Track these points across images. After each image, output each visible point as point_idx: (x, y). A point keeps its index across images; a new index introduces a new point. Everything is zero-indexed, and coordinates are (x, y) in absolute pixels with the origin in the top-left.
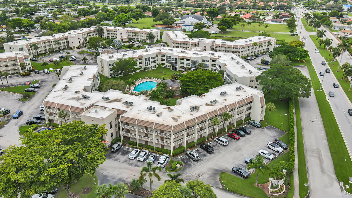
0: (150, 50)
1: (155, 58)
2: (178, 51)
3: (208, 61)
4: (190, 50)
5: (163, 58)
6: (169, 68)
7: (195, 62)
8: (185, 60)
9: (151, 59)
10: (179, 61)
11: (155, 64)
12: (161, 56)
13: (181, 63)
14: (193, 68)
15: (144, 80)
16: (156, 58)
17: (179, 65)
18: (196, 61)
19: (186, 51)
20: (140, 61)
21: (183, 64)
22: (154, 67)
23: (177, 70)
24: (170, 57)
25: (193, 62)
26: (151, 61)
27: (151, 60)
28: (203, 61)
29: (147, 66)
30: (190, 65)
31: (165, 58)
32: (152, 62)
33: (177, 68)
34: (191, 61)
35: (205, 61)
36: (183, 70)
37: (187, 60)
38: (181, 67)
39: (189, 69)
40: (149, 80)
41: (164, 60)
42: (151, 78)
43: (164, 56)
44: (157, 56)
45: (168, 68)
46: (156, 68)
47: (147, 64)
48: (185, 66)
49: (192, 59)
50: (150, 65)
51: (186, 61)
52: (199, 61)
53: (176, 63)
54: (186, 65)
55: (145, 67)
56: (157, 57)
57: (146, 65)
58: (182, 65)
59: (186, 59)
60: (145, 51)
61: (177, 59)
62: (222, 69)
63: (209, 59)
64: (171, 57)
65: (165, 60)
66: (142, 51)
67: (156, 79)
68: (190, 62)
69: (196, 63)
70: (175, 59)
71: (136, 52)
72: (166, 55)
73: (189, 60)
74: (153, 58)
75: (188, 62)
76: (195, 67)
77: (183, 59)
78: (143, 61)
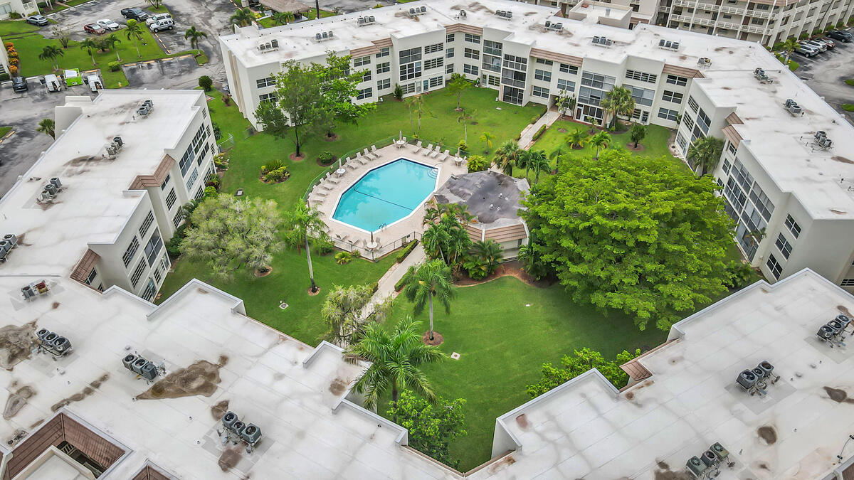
0: (423, 10)
1: (441, 49)
2: (531, 20)
3: (652, 79)
4: (581, 18)
5: (472, 46)
6: (493, 87)
7: (599, 80)
8: (556, 67)
9: (427, 52)
10: (530, 70)
11: (440, 72)
12: (466, 40)
13: (538, 77)
14: (586, 101)
15: (389, 153)
16: (447, 46)
17: (531, 81)
18: (602, 78)
19: (567, 24)
20: (383, 60)
21: (548, 79)
22: (435, 82)
23: (521, 102)
24: (499, 45)
25: (587, 79)
26: (423, 61)
27: (425, 57)
28: (629, 74)
29: (408, 82)
30: (572, 89)
31: (480, 47)
32: (428, 65)
33: (521, 96)
34: (580, 72)
35: (637, 78)
36: (546, 102)
37: (564, 67)
38: (537, 91)
39: (570, 103)
40: (409, 152)
41: (475, 54)
42: (414, 142)
43: (474, 41)
44: (451, 38)
45: (488, 86)
46: (444, 85)
47: (409, 72)
48: (554, 90)
49: (585, 68)
50: (419, 75)
51: (561, 70)
52: (614, 79)
53: (520, 77)
54: (561, 85)
55: (401, 83)
56: (449, 41)
57: (403, 78)
58: (542, 84)
59: (562, 65)
60: (404, 15)
61: (524, 61)
62: (712, 132)
63: (658, 71)
64: (505, 51)
65: (481, 56)
66: (397, 15)
67: (434, 149)
68: (577, 79)
69: (600, 85)
70: (519, 59)
71: (372, 20)
72: (485, 37)
73: (574, 70)
74: (434, 48)
75: (568, 77)
76: (595, 99)
77: (550, 63)
78: (394, 60)
